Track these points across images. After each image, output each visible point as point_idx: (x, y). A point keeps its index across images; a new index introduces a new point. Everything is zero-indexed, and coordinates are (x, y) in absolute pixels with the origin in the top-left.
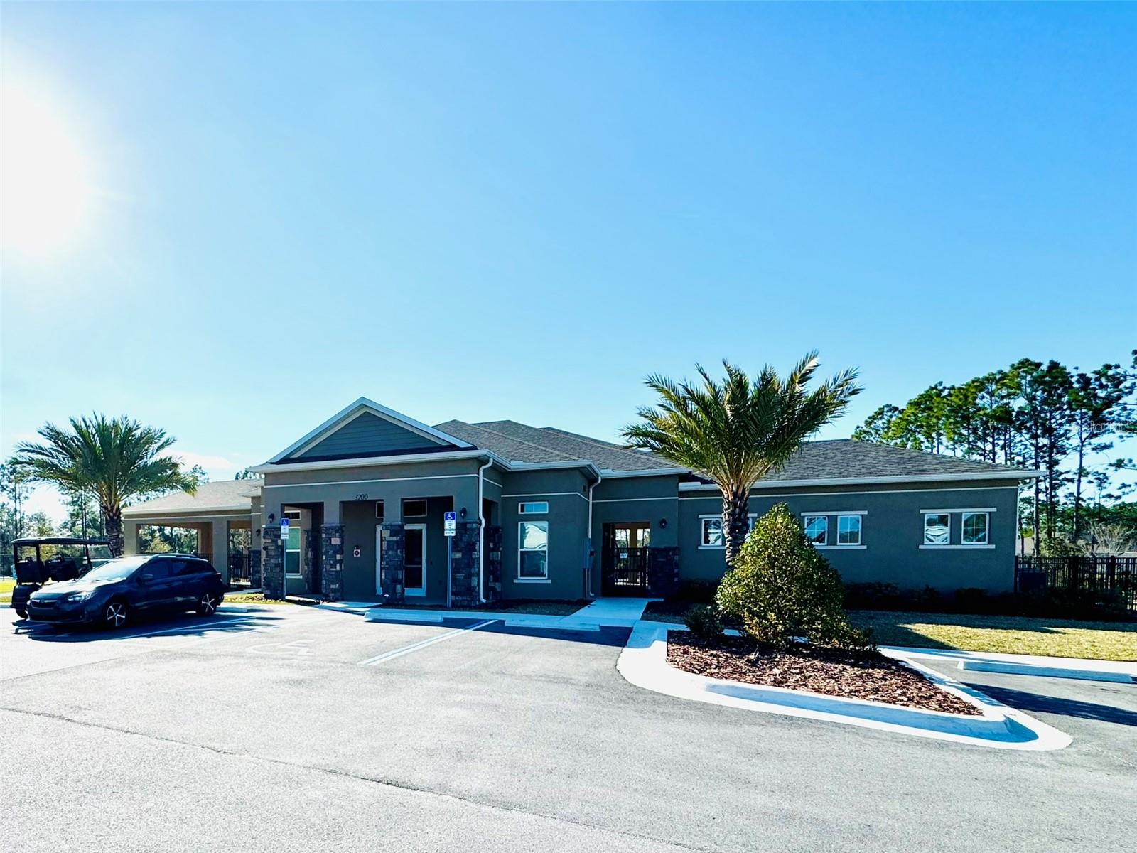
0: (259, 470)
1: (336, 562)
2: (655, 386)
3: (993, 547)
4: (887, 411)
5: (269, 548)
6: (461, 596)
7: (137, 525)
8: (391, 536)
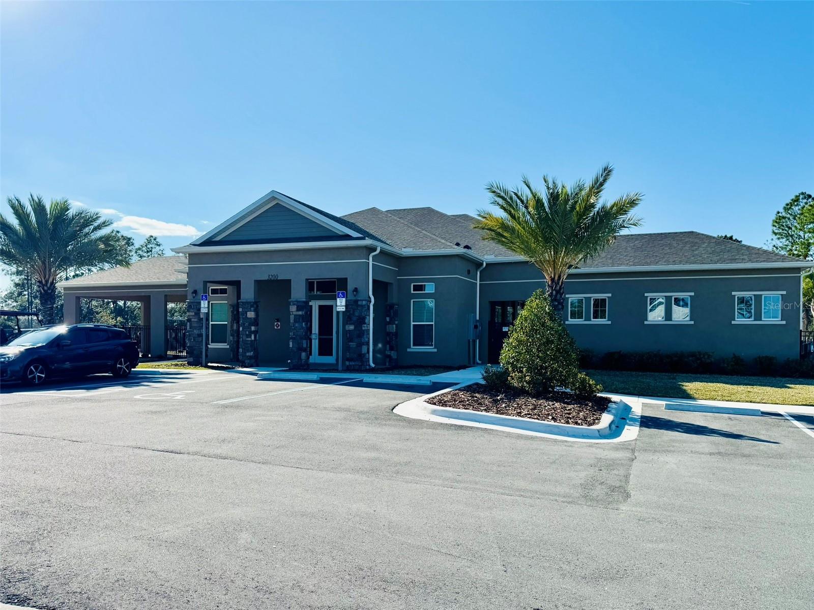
0: (184, 250)
1: (251, 332)
2: (494, 192)
3: (784, 322)
4: (803, 199)
5: (193, 320)
6: (354, 361)
7: (76, 297)
8: (298, 310)
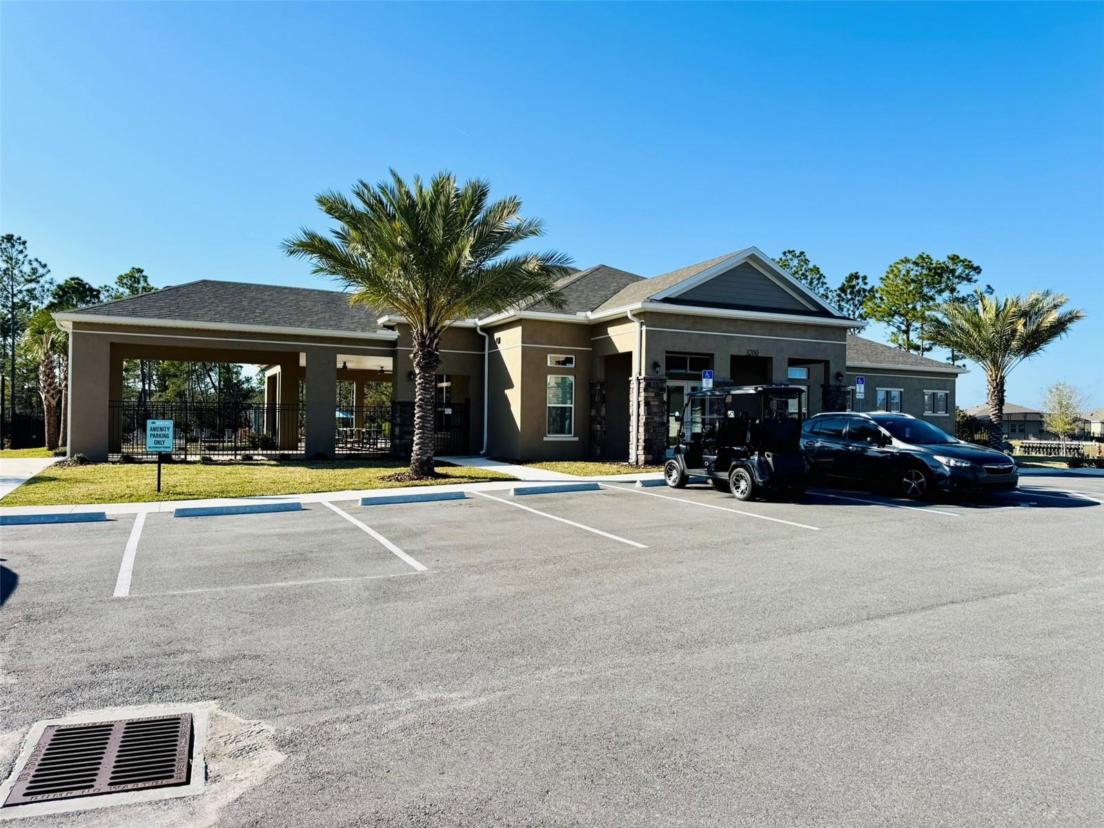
3: (948, 415)
